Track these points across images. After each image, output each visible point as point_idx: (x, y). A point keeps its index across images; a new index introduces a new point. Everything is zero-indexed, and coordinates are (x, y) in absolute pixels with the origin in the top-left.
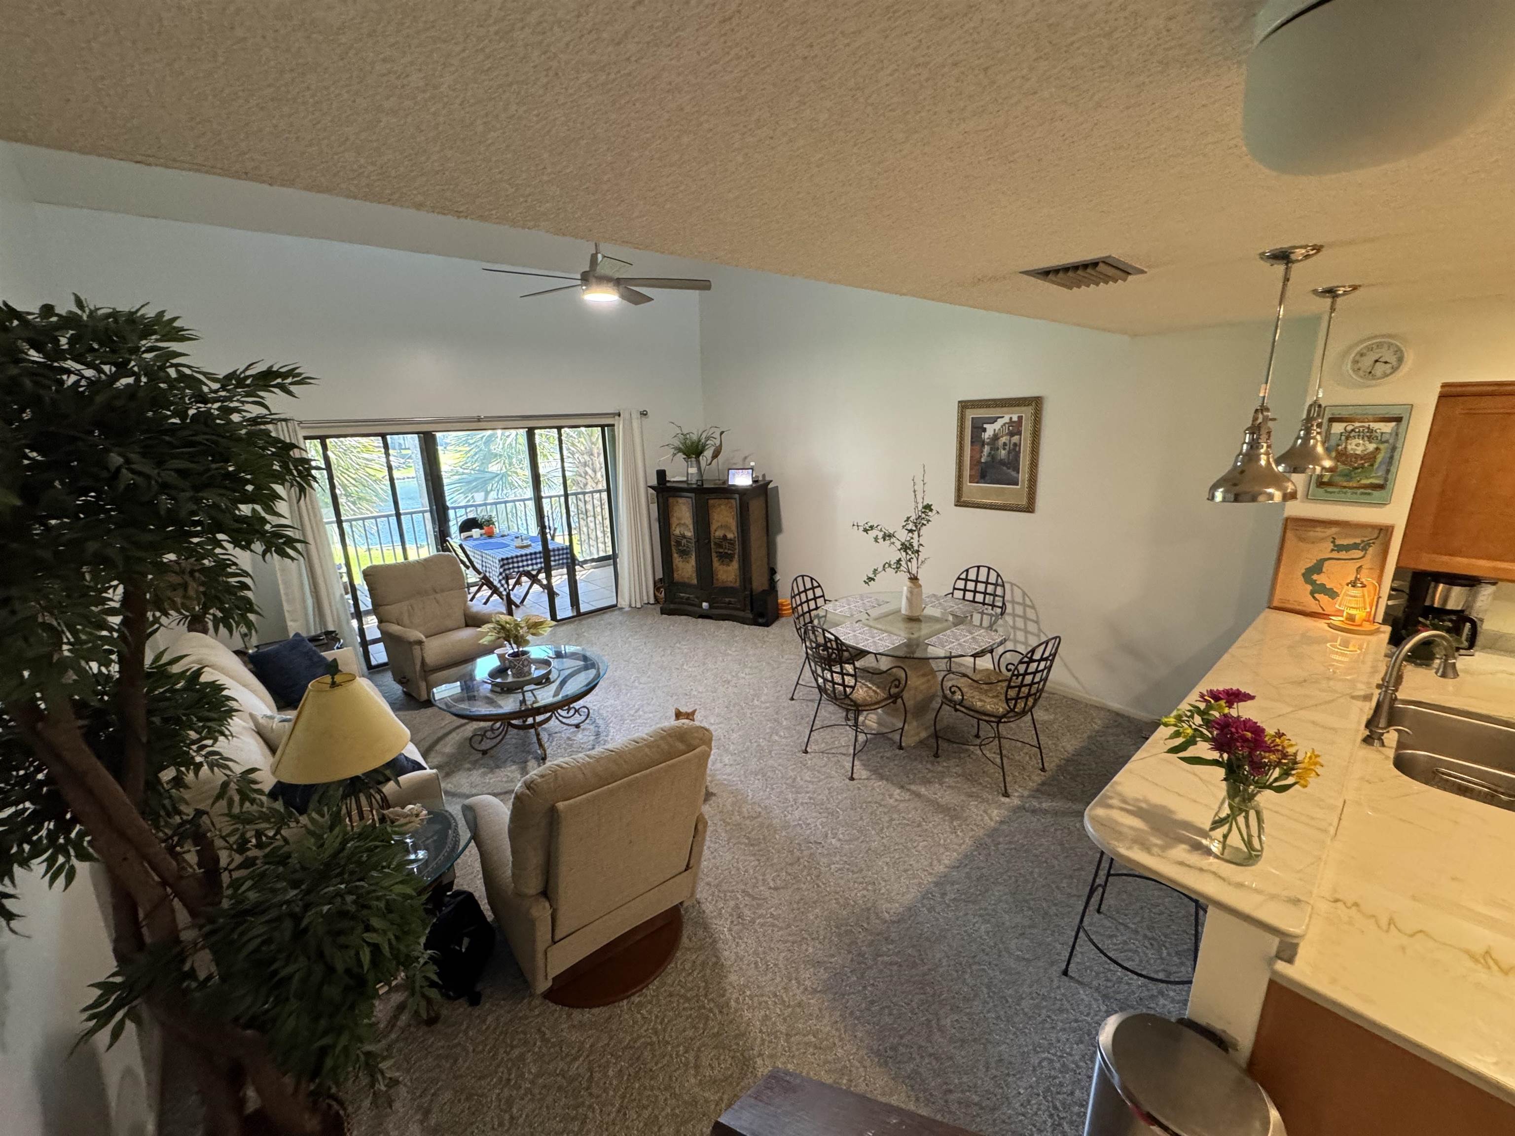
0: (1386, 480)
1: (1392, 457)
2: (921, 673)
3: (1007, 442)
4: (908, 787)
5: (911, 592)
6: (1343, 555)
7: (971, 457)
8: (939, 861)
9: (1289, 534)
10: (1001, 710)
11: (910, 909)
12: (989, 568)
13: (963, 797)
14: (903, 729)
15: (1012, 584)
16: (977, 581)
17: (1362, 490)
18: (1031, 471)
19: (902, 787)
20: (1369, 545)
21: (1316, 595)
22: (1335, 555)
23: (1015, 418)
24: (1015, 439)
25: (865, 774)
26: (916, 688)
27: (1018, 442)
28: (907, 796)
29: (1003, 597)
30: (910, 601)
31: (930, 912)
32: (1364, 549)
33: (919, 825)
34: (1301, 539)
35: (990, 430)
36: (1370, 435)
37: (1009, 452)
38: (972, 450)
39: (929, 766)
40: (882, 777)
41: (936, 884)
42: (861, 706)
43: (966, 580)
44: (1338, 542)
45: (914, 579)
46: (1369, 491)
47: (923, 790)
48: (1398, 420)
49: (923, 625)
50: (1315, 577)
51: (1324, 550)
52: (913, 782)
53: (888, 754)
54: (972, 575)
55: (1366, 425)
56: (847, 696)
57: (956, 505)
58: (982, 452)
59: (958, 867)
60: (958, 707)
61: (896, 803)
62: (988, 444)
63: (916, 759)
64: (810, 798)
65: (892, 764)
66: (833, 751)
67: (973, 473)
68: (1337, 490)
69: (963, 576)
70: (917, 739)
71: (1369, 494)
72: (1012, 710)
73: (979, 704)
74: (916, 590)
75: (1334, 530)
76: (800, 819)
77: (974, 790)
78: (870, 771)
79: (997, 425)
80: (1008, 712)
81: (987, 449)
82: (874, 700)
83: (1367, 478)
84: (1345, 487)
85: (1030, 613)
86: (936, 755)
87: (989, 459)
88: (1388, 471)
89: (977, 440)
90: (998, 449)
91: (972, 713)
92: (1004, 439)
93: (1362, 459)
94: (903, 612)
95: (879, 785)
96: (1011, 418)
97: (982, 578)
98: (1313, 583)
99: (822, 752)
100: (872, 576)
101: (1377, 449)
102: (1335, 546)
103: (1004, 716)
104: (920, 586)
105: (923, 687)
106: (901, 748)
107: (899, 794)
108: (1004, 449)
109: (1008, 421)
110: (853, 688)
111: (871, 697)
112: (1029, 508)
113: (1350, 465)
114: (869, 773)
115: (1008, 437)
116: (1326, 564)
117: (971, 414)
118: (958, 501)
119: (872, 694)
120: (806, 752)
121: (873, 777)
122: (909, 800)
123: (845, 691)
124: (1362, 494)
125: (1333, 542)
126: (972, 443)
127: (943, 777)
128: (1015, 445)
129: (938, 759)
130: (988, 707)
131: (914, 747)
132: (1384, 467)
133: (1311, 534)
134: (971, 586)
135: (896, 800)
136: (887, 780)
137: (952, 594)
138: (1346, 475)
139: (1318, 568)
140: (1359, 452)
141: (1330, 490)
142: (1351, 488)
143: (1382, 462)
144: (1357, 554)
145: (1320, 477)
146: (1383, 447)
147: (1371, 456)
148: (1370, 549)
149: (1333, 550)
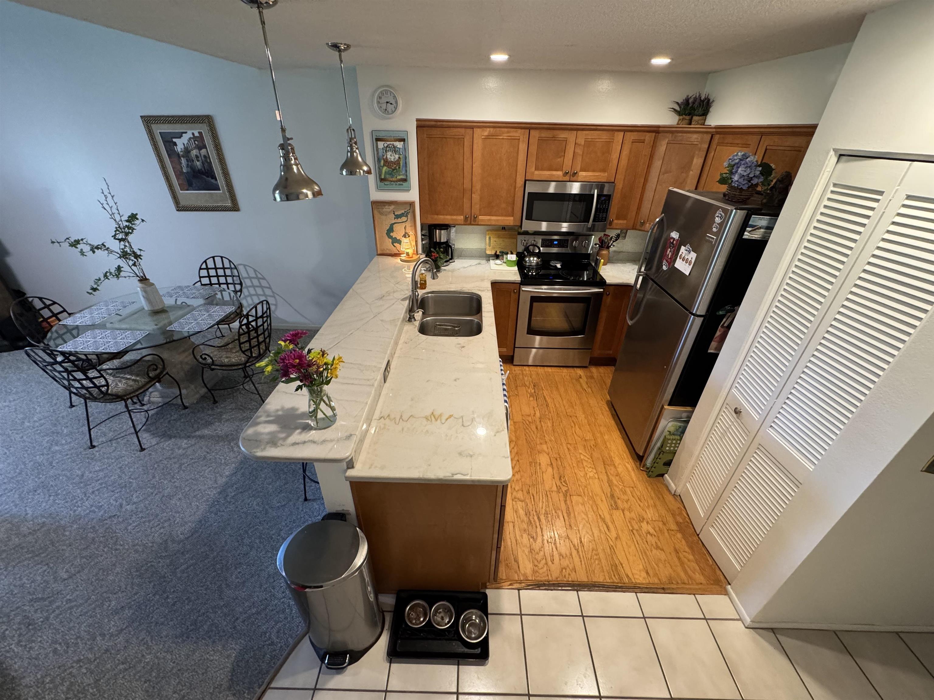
0: (407, 176)
1: (406, 163)
2: (182, 349)
3: (198, 155)
4: (193, 435)
5: (145, 291)
6: (399, 220)
7: (173, 168)
8: (221, 476)
9: (376, 212)
10: (243, 359)
11: (200, 521)
12: (222, 257)
13: (237, 424)
14: (181, 395)
15: (245, 266)
16: (216, 268)
17: (399, 183)
18: (226, 178)
19: (189, 437)
20: (408, 213)
21: (394, 244)
22: (396, 221)
23: (197, 134)
24: (203, 151)
25: (154, 441)
26: (181, 363)
27: (206, 154)
28: (193, 441)
29: (239, 276)
30: (148, 299)
31: (216, 514)
32: (407, 216)
33: (205, 458)
34: (381, 214)
35: (180, 144)
36: (395, 150)
37: (203, 163)
38: (171, 162)
39: (210, 412)
40: (170, 437)
41: (220, 493)
42: (125, 396)
43: (207, 269)
44: (396, 213)
45: (143, 280)
46: (401, 183)
47: (206, 432)
48: (403, 140)
49: (170, 314)
50: (391, 234)
51: (391, 219)
52: (198, 429)
53: (176, 416)
54: (210, 264)
55: (392, 143)
56: (106, 394)
57: (178, 210)
58: (181, 163)
59: (236, 473)
60: (213, 367)
61: (184, 451)
62: (183, 157)
63: (199, 411)
64: (101, 484)
65: (178, 423)
66: (122, 435)
67: (181, 182)
68: (389, 183)
69: (204, 266)
70: (197, 396)
71: (402, 185)
72: (251, 356)
73: (226, 360)
74: (148, 289)
75: (392, 207)
76: (92, 506)
77: (245, 415)
78: (159, 436)
79: (185, 139)
80: (249, 359)
81: (183, 161)
82: (135, 387)
83: (399, 175)
84: (392, 181)
85: (264, 283)
86: (215, 402)
87: (189, 170)
88: (406, 171)
89: (172, 153)
90: (193, 161)
91: (224, 368)
92: (194, 152)
93: (395, 164)
94: (146, 308)
95: (167, 444)
96: (193, 134)
97: (219, 265)
98: (390, 237)
99: (110, 441)
100: (95, 286)
101: (399, 158)
102: (395, 216)
103: (247, 362)
104: (153, 284)
105: (186, 360)
106: (185, 408)
107: (186, 444)
108: (198, 161)
109: (192, 136)
110: (107, 385)
111: (131, 386)
112: (235, 208)
113: (391, 168)
114: (158, 439)
115: (198, 151)
116: (394, 226)
117: (158, 129)
118: (178, 207)
119: (131, 383)
120: (93, 447)
121: (162, 440)
122: (195, 444)
123: (100, 390)
124: (399, 184)
125: (394, 214)
126: (169, 155)
127: (221, 416)
128: (205, 156)
129: (217, 404)
130: (233, 360)
131: (197, 403)
132: (404, 169)
133: (384, 210)
134: (212, 272)
135: (184, 449)
136: (175, 437)
137: (200, 281)
138: (390, 174)
139: (391, 230)
140: (392, 160)
141: (386, 183)
142: (394, 181)
143: (403, 166)
144: (404, 219)
145: (380, 175)
146: (401, 157)
147: (398, 162)
148: (409, 216)
149: (395, 218)
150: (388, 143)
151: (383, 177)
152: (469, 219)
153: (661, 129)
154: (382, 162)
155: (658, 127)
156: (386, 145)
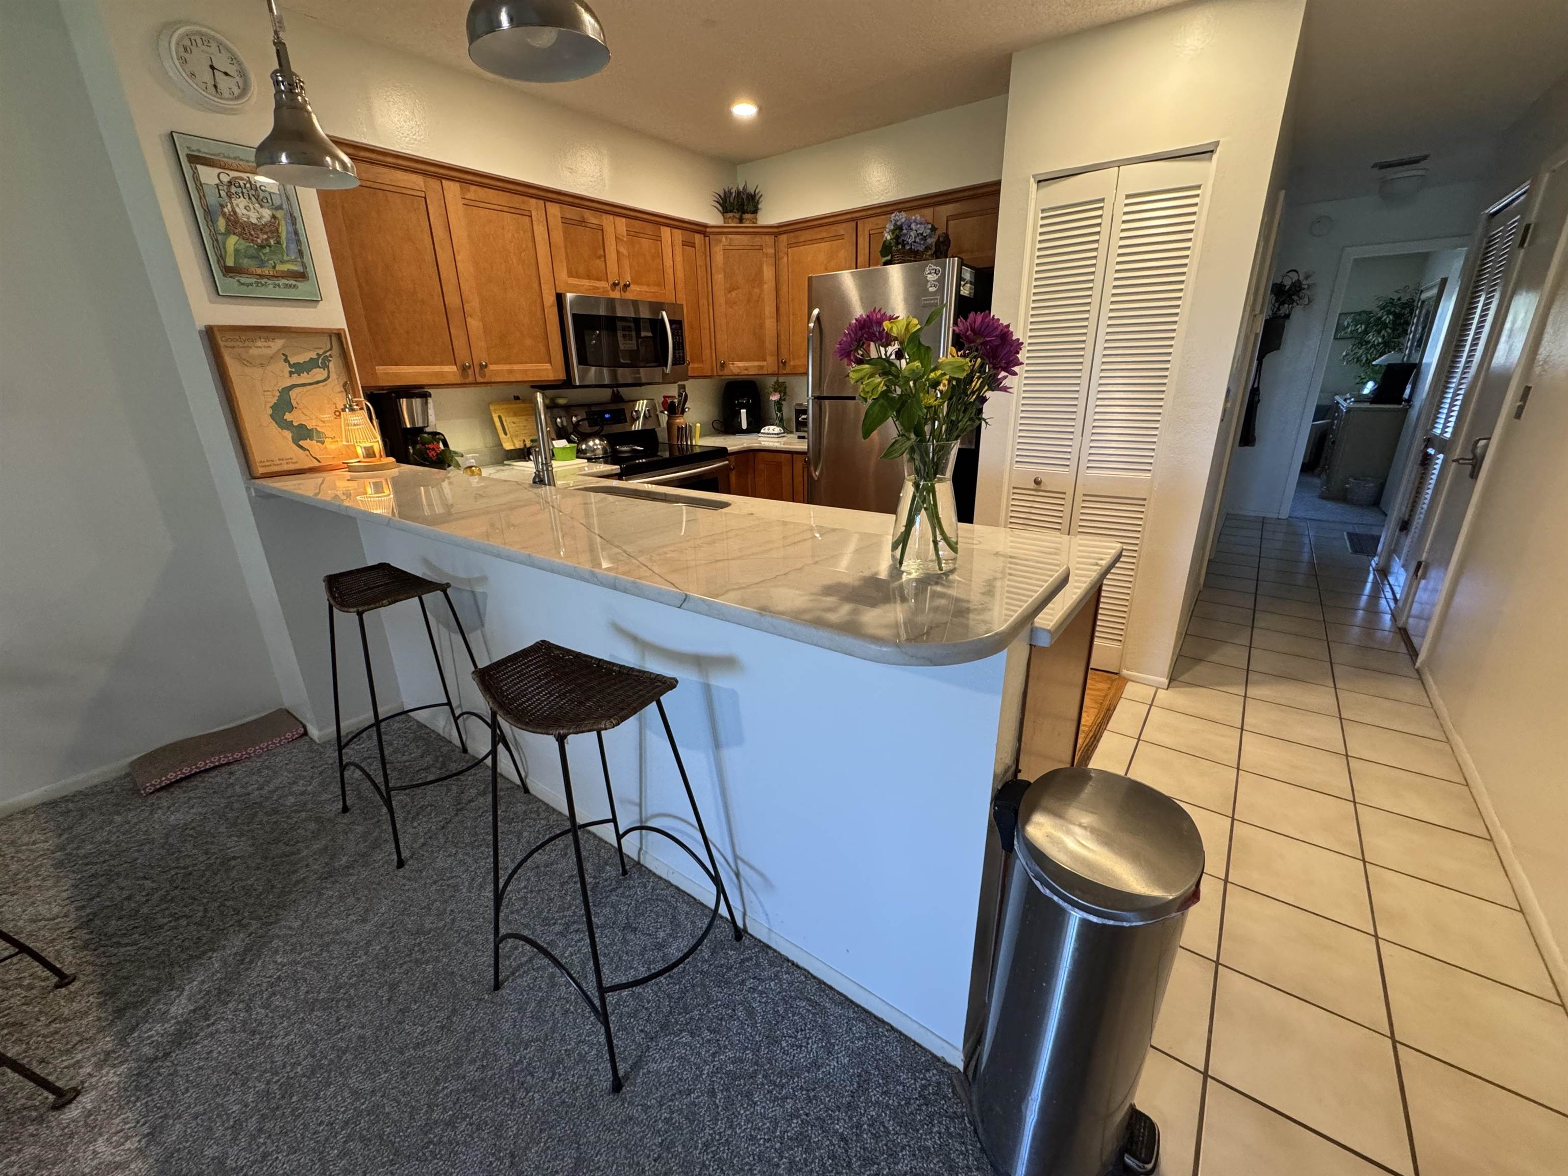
0: (304, 265)
1: (296, 233)
6: (305, 378)
9: (226, 357)
17: (283, 281)
21: (301, 443)
34: (246, 360)
36: (256, 194)
46: (292, 282)
50: (288, 417)
51: (280, 375)
55: (244, 175)
71: (294, 287)
75: (278, 344)
83: (282, 262)
84: (260, 276)
88: (301, 253)
93: (263, 232)
98: (287, 426)
101: (274, 217)
102: (290, 366)
113: (253, 241)
116: (293, 394)
124: (286, 286)
125: (286, 360)
132: (293, 246)
133: (254, 352)
138: (253, 257)
139: (285, 402)
140: (254, 221)
141: (243, 280)
142: (269, 277)
143: (288, 239)
144: (319, 374)
145: (221, 258)
146: (279, 214)
147: (272, 228)
148: (331, 365)
149: (291, 373)
150: (233, 174)
151: (230, 262)
152: (470, 372)
153: (708, 230)
154: (221, 224)
155: (705, 226)
156: (225, 179)
